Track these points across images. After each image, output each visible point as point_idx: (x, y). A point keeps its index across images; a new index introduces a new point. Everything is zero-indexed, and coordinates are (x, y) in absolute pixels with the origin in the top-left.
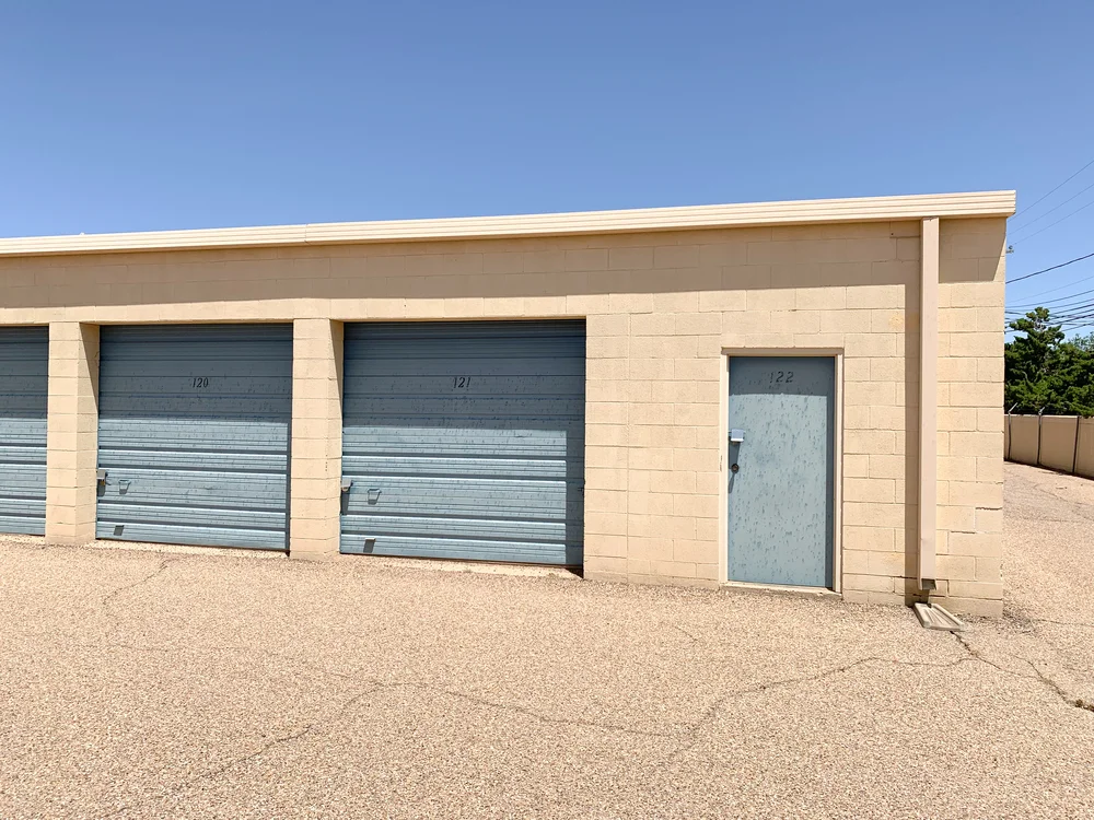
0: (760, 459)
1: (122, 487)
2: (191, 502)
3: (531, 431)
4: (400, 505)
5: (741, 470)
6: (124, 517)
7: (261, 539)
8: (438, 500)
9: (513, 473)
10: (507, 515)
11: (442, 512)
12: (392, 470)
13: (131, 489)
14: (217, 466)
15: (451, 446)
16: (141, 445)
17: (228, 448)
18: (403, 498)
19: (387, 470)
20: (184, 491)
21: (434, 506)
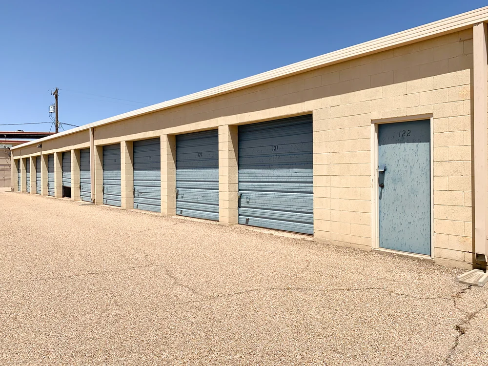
0: (395, 181)
1: (182, 196)
2: (199, 201)
4: (256, 204)
5: (385, 187)
6: (183, 207)
8: (268, 202)
9: (294, 190)
11: (269, 208)
12: (253, 189)
14: (205, 187)
15: (272, 178)
16: (186, 180)
17: (207, 180)
18: (257, 201)
19: (252, 189)
20: (196, 197)
21: (267, 205)
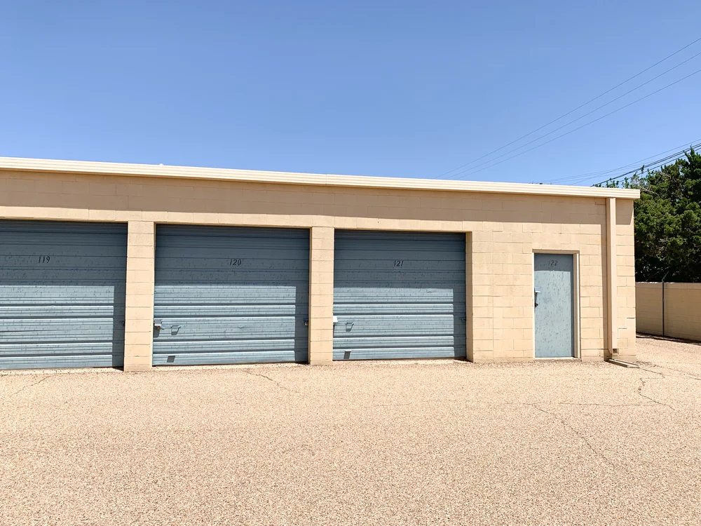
0: (546, 301)
1: (174, 330)
2: (228, 337)
3: (435, 289)
4: (365, 331)
5: (539, 306)
6: (175, 350)
7: (278, 356)
8: (386, 327)
9: (426, 311)
10: (424, 333)
11: (388, 334)
12: (359, 312)
13: (181, 331)
14: (247, 313)
15: (394, 298)
16: (189, 302)
17: (255, 302)
18: (367, 327)
19: (357, 312)
20: (223, 330)
21: (384, 331)
